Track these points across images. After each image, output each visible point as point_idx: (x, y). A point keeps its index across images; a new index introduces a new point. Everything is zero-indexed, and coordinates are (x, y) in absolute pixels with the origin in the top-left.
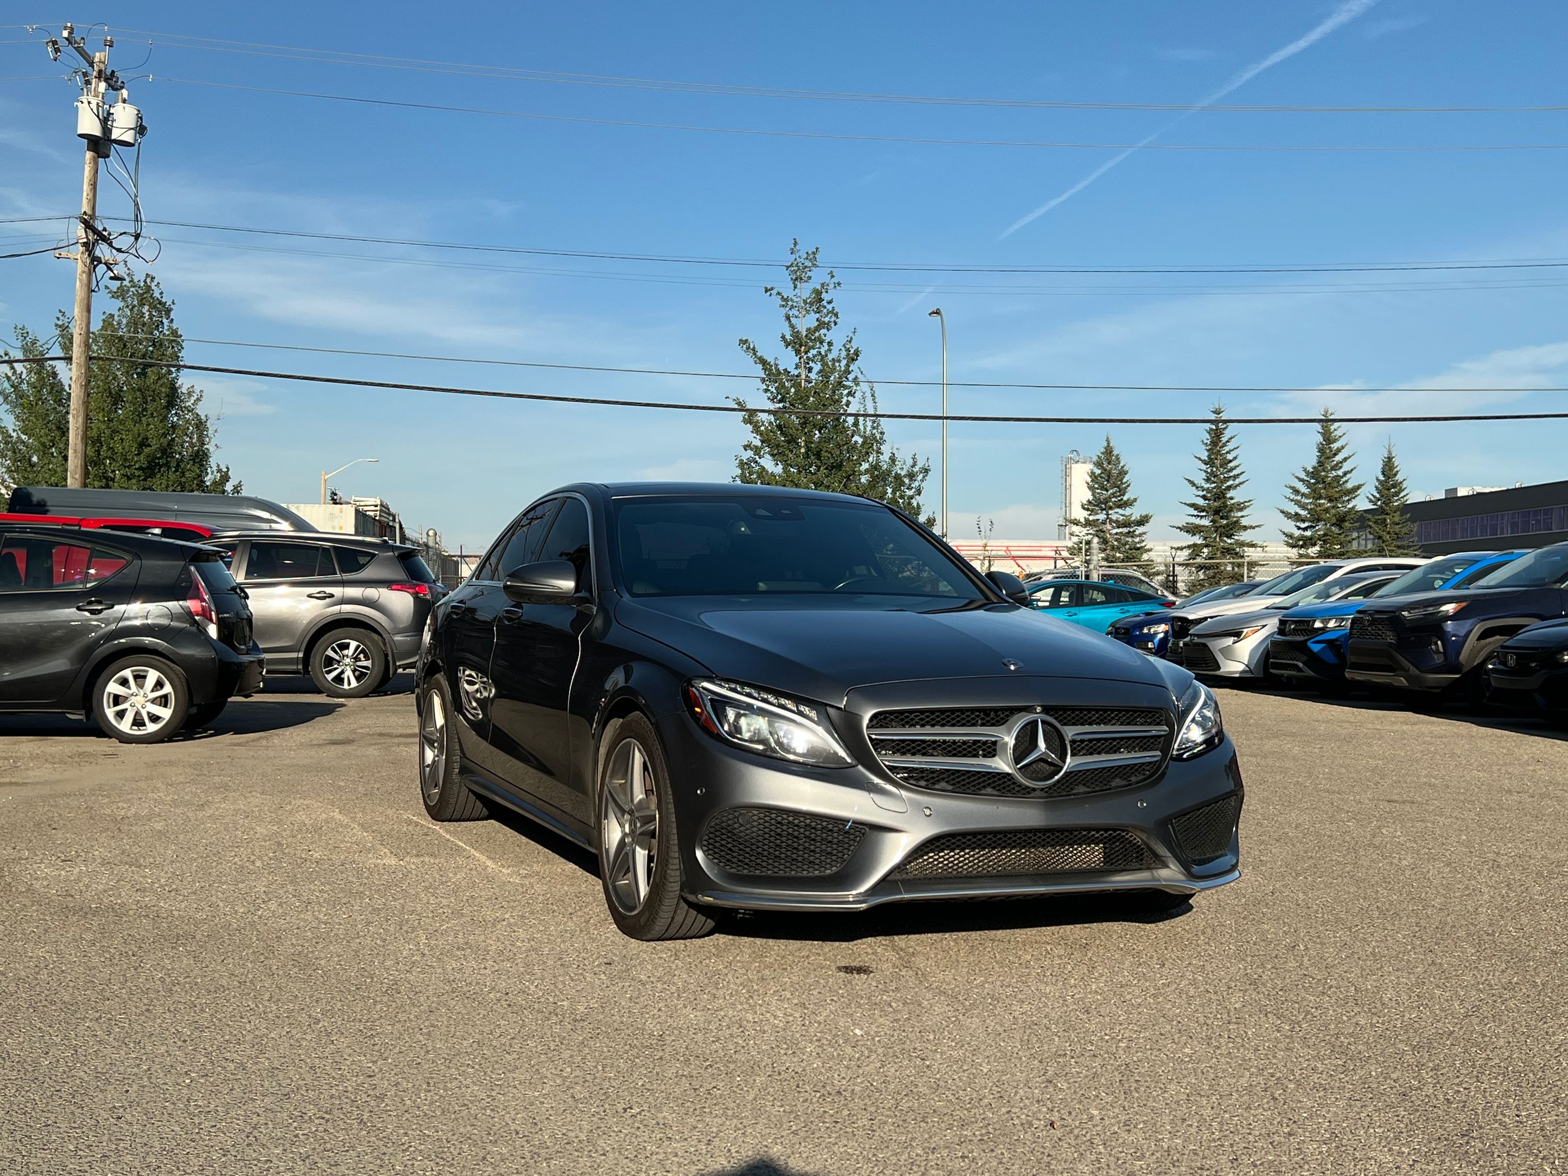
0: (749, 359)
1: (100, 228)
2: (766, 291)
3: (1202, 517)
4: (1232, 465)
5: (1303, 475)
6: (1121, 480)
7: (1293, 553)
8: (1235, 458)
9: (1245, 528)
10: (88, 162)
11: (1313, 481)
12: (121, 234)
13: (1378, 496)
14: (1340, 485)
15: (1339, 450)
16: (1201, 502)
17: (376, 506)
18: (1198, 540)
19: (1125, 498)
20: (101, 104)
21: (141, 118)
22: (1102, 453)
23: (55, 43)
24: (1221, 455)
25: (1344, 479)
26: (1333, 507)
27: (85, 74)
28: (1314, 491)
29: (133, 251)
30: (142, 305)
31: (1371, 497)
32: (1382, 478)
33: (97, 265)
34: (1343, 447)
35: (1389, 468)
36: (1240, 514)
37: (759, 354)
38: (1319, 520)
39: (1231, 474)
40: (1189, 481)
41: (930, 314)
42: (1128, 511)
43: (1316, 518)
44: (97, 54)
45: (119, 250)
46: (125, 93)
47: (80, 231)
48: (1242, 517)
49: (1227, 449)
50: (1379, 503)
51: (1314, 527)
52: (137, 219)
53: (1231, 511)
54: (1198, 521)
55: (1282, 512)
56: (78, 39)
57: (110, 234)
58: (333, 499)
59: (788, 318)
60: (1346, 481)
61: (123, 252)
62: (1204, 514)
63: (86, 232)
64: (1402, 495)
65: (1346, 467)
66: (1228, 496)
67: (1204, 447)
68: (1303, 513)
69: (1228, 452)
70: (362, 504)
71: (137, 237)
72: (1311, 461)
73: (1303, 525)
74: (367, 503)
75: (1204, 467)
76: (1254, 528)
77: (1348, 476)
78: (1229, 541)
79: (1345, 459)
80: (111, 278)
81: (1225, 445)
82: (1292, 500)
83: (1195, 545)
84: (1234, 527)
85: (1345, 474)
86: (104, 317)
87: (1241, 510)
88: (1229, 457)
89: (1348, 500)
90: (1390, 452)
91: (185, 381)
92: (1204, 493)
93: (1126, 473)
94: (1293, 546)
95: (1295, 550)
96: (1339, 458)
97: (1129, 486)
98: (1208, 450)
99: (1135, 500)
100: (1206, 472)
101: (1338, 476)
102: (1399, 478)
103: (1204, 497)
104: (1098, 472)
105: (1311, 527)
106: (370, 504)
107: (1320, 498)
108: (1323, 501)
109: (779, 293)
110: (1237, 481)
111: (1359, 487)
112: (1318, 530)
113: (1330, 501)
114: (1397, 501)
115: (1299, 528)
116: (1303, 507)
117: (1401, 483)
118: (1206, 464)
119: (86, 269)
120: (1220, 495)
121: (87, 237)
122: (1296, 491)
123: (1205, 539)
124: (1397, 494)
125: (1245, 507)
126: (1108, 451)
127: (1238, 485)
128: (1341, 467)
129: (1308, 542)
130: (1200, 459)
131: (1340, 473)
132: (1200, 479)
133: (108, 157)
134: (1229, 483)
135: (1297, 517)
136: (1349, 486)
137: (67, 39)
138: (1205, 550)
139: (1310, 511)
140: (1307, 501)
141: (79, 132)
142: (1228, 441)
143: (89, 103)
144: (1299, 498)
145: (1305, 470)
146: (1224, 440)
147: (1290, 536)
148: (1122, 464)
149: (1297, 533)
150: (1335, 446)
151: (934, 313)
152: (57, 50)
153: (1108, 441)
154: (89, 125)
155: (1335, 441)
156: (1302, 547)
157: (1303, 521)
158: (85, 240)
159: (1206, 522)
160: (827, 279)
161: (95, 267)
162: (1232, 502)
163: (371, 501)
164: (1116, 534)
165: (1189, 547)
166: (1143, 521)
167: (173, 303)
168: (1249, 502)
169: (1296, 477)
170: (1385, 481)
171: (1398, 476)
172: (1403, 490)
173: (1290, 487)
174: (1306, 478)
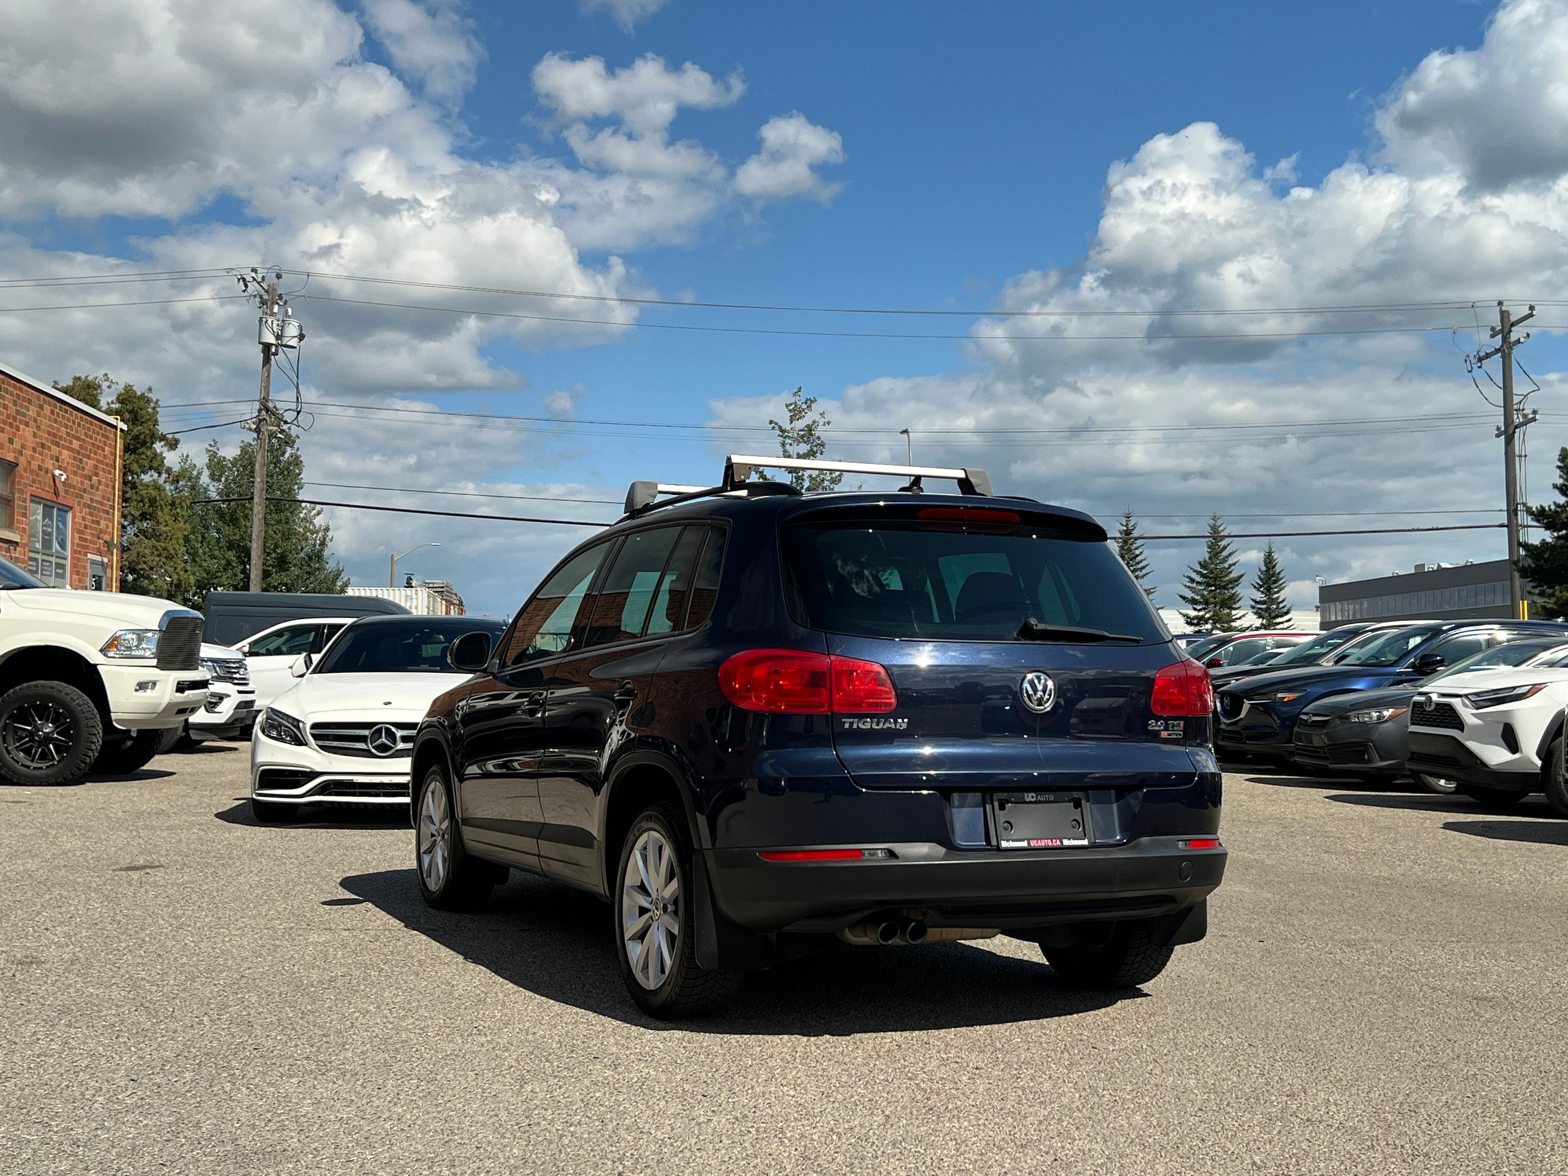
4: (1139, 559)
5: (1198, 568)
7: (1191, 629)
8: (1141, 553)
11: (1205, 572)
12: (286, 410)
13: (1261, 583)
14: (1226, 576)
15: (1225, 548)
20: (276, 321)
21: (301, 328)
23: (244, 280)
25: (1230, 570)
26: (1219, 593)
27: (261, 297)
28: (1206, 579)
29: (295, 422)
31: (1256, 585)
32: (1264, 568)
34: (1228, 545)
35: (1269, 561)
38: (1209, 603)
39: (1139, 566)
43: (1207, 602)
45: (284, 422)
46: (291, 312)
49: (1135, 546)
50: (1262, 589)
51: (1207, 609)
55: (1180, 597)
56: (260, 277)
57: (278, 409)
59: (783, 445)
61: (287, 423)
63: (262, 409)
64: (1281, 582)
65: (1231, 561)
68: (1196, 597)
70: (431, 586)
72: (1204, 557)
73: (1199, 607)
74: (435, 586)
77: (1232, 568)
79: (1230, 555)
82: (1189, 587)
85: (1230, 566)
88: (1137, 552)
89: (1232, 588)
90: (1270, 553)
94: (1191, 624)
95: (1192, 627)
96: (1225, 553)
101: (1226, 568)
102: (1277, 569)
105: (1204, 609)
107: (1211, 586)
108: (1213, 588)
109: (779, 427)
110: (1144, 572)
111: (1243, 576)
112: (1209, 611)
113: (1219, 588)
114: (1276, 588)
115: (1195, 609)
116: (1197, 592)
117: (1279, 573)
122: (1192, 580)
124: (1275, 582)
125: (1151, 593)
127: (1145, 575)
128: (1227, 561)
129: (1202, 621)
131: (1226, 565)
133: (276, 355)
135: (1193, 602)
136: (1234, 575)
137: (252, 277)
139: (1203, 596)
140: (1200, 588)
141: (261, 341)
143: (268, 321)
144: (1194, 585)
147: (1188, 616)
149: (1193, 613)
150: (1223, 543)
151: (904, 432)
154: (267, 335)
155: (1222, 539)
156: (1196, 625)
157: (1197, 604)
160: (818, 417)
168: (1154, 588)
169: (1191, 568)
170: (1266, 571)
171: (1276, 567)
172: (1281, 579)
173: (1188, 577)
174: (1199, 570)
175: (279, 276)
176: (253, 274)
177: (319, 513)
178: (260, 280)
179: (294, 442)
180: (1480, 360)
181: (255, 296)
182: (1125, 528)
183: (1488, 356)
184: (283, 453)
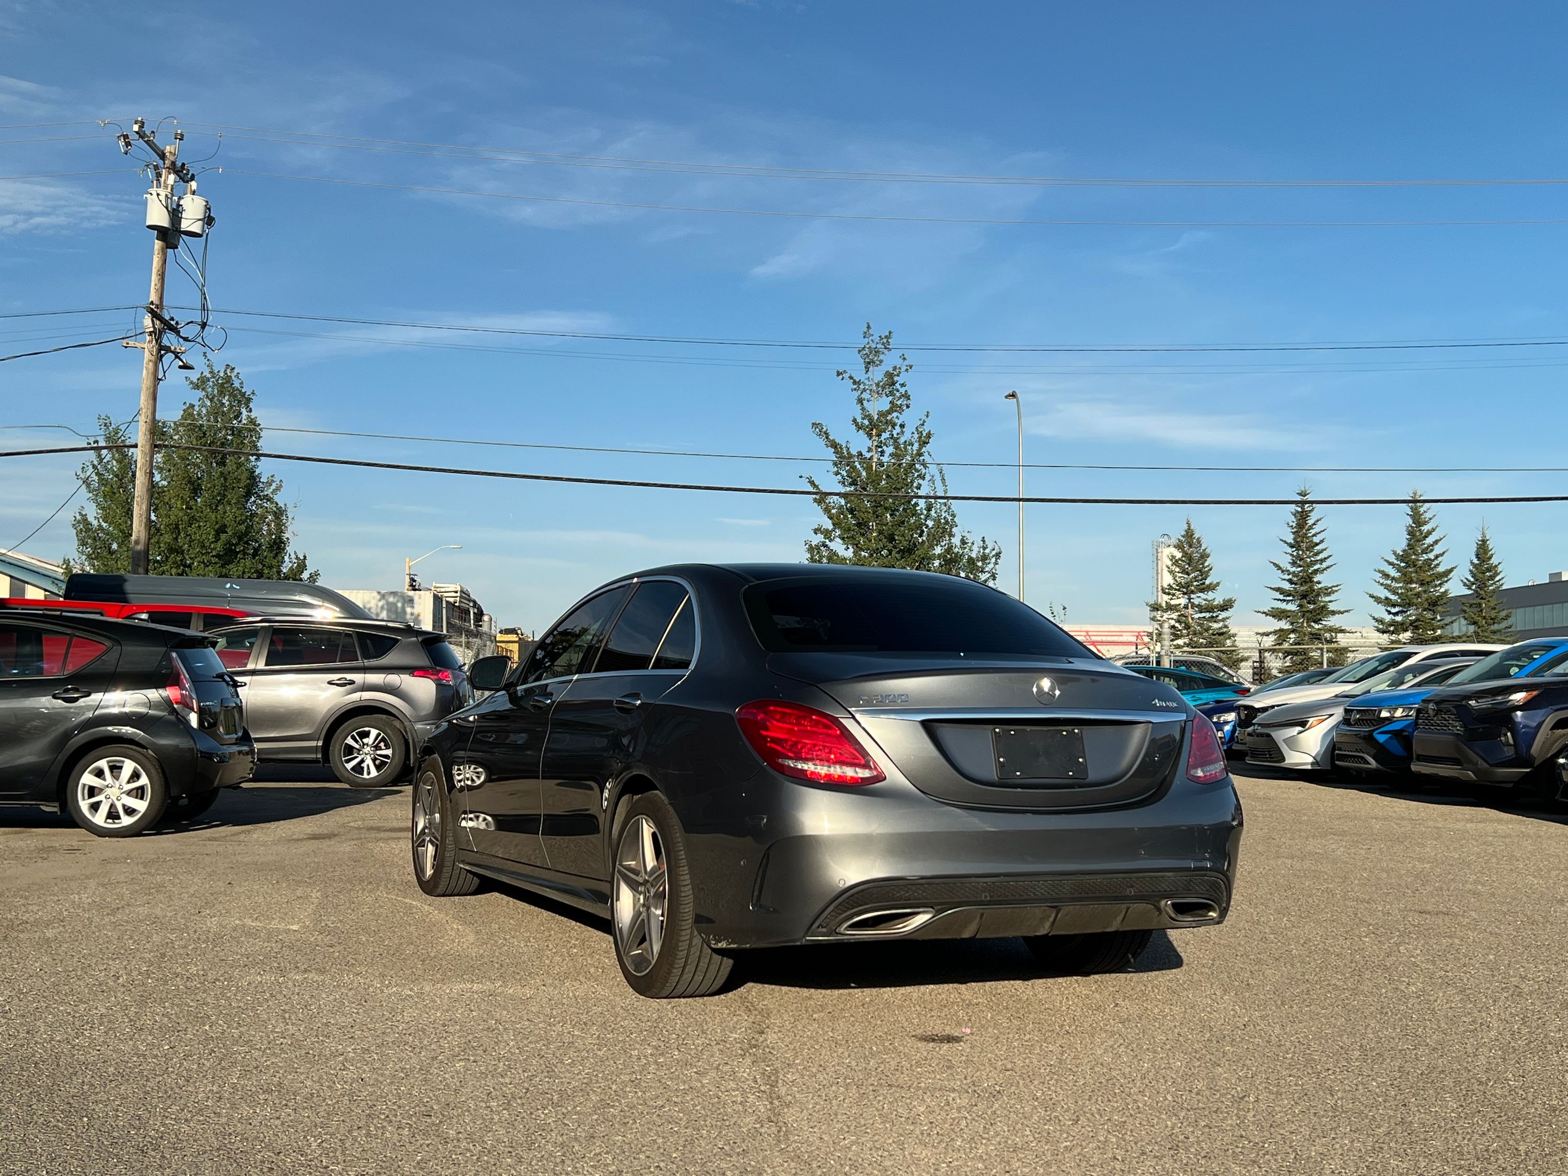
0: (822, 442)
1: (167, 318)
2: (838, 375)
3: (1288, 601)
4: (1318, 548)
5: (1392, 559)
6: (1203, 564)
7: (1384, 639)
8: (1322, 541)
9: (1333, 613)
10: (156, 252)
11: (1403, 564)
12: (188, 323)
13: (1472, 580)
14: (1432, 569)
15: (1429, 533)
16: (1287, 586)
17: (456, 592)
18: (1284, 625)
19: (1207, 582)
20: (169, 196)
21: (209, 209)
22: (1183, 536)
23: (126, 137)
24: (1307, 538)
25: (1436, 562)
26: (1425, 592)
27: (156, 167)
28: (1405, 574)
29: (199, 340)
30: (222, 393)
31: (1465, 581)
32: (1476, 561)
33: (165, 354)
34: (1433, 530)
35: (1483, 551)
36: (1327, 599)
37: (831, 438)
38: (1410, 605)
39: (1318, 558)
40: (1275, 564)
41: (1006, 397)
42: (1210, 595)
43: (1406, 603)
44: (168, 148)
45: (186, 339)
46: (194, 185)
47: (147, 321)
48: (1330, 602)
49: (1313, 532)
50: (1474, 587)
51: (1406, 612)
52: (204, 308)
53: (1318, 595)
54: (1283, 606)
55: (1372, 596)
56: (148, 133)
57: (177, 323)
58: (412, 585)
59: (860, 401)
60: (1438, 565)
61: (189, 341)
62: (1291, 598)
63: (153, 321)
64: (1497, 578)
65: (1438, 550)
66: (1315, 580)
67: (1290, 530)
68: (1393, 597)
69: (1314, 535)
71: (204, 325)
72: (1401, 544)
73: (1394, 610)
74: (448, 590)
75: (1289, 550)
76: (1342, 613)
77: (1440, 559)
78: (1317, 626)
79: (1436, 542)
80: (180, 367)
81: (1311, 528)
82: (1382, 584)
83: (1281, 630)
84: (1322, 612)
85: (1437, 557)
87: (1329, 594)
88: (1316, 540)
89: (1440, 585)
90: (1484, 535)
91: (264, 469)
92: (1290, 577)
93: (1208, 556)
94: (1384, 632)
95: (1386, 636)
96: (1429, 540)
97: (1211, 569)
98: (1294, 533)
99: (1218, 584)
100: (1291, 555)
101: (1430, 559)
102: (1494, 561)
103: (1290, 581)
104: (1178, 555)
105: (1402, 612)
106: (450, 590)
107: (1411, 582)
108: (1414, 586)
109: (850, 377)
110: (1325, 565)
111: (1451, 571)
112: (1410, 615)
113: (1422, 584)
114: (1492, 585)
115: (1390, 613)
116: (1394, 592)
117: (1496, 566)
118: (1292, 546)
119: (153, 358)
120: (1307, 579)
121: (154, 326)
122: (1386, 576)
123: (1292, 624)
124: (1492, 578)
125: (1333, 592)
126: (1189, 534)
127: (1325, 569)
128: (1432, 550)
129: (1400, 627)
130: (1285, 542)
131: (1431, 556)
132: (1285, 562)
133: (177, 247)
134: (1316, 567)
135: (1387, 602)
136: (1441, 569)
137: (137, 133)
138: (1292, 636)
139: (1400, 595)
140: (1397, 585)
141: (148, 223)
142: (1314, 524)
143: (158, 195)
144: (1389, 582)
145: (1395, 553)
146: (1310, 522)
147: (1381, 621)
148: (1203, 548)
149: (1388, 618)
150: (1425, 528)
151: (1010, 396)
152: (128, 144)
153: (1188, 524)
154: (158, 216)
155: (1425, 523)
156: (1393, 633)
157: (1394, 606)
158: (152, 329)
159: (1292, 607)
160: (899, 362)
161: (162, 356)
162: (1320, 586)
163: (452, 587)
164: (1199, 618)
165: (1275, 632)
166: (1226, 606)
167: (253, 393)
168: (1337, 586)
169: (1386, 561)
170: (1480, 565)
171: (1493, 559)
172: (1499, 574)
173: (1380, 572)
174: (1396, 562)
176: (136, 128)
178: (146, 135)
179: (249, 400)
184: (238, 416)
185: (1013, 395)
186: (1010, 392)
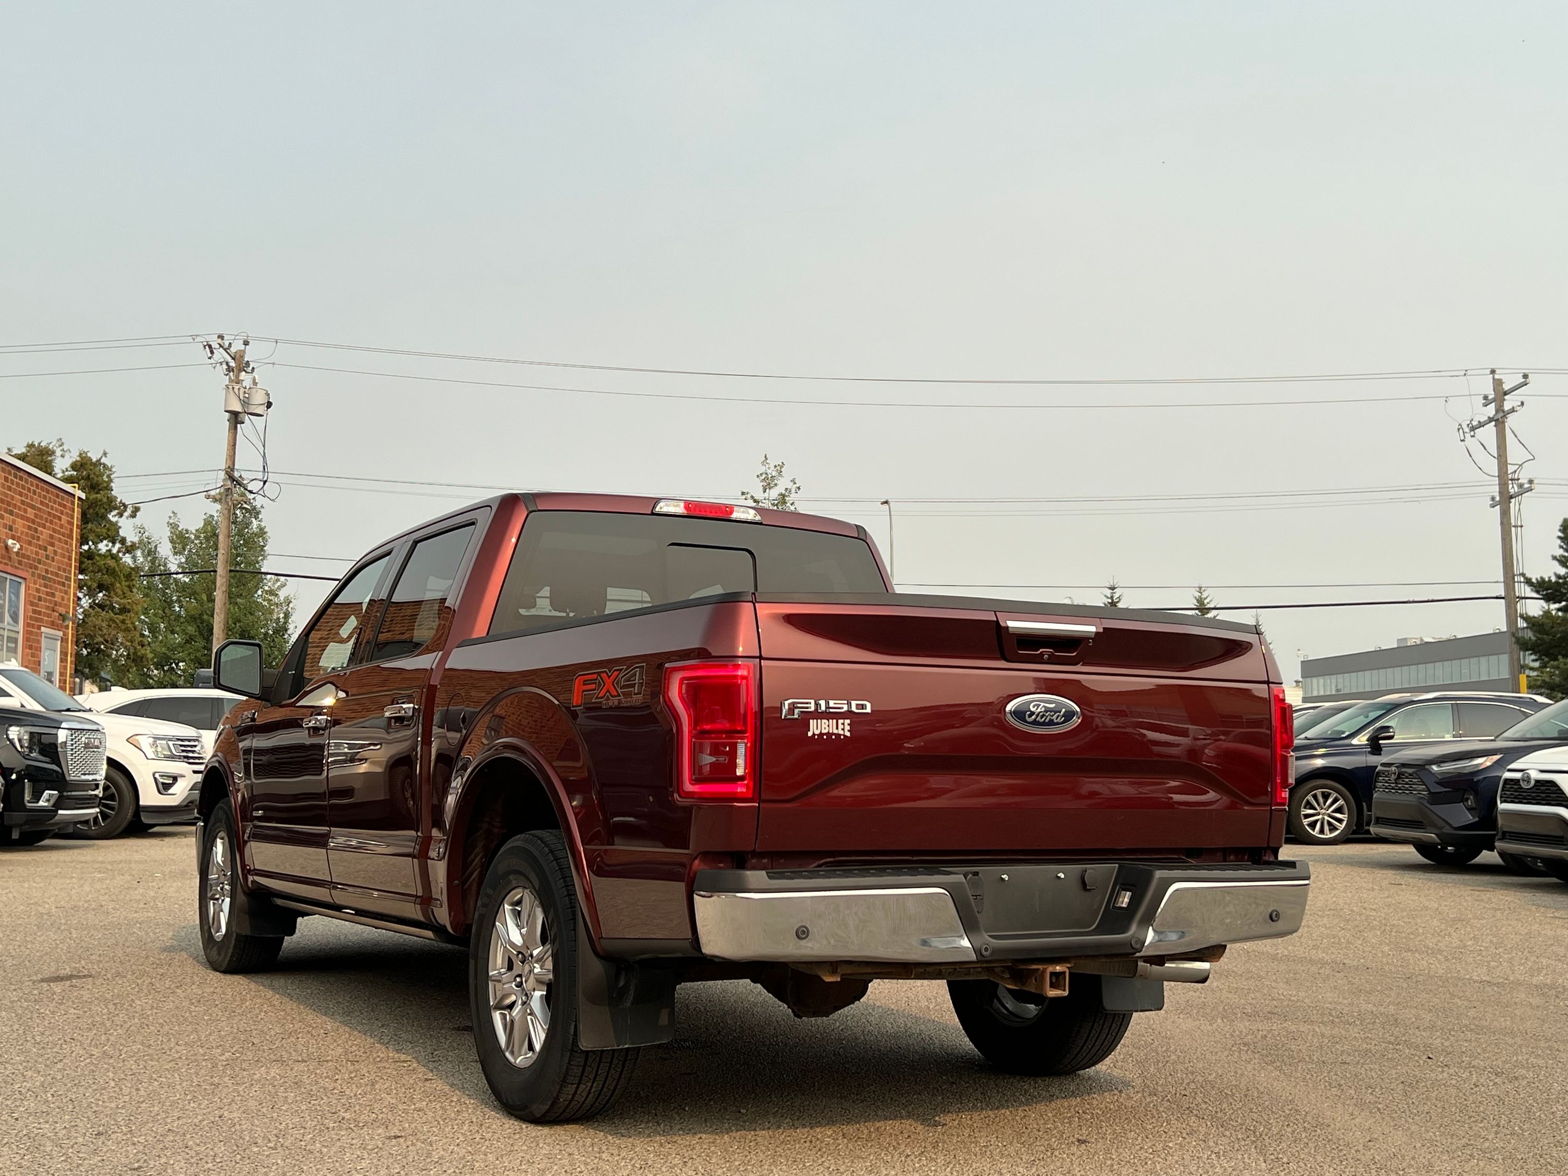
1: (237, 476)
2: (743, 493)
10: (230, 429)
12: (252, 480)
20: (243, 389)
21: (268, 395)
23: (210, 347)
27: (227, 364)
29: (261, 492)
41: (881, 504)
44: (240, 352)
45: (250, 492)
52: (265, 469)
57: (243, 479)
61: (253, 493)
63: (228, 480)
71: (265, 482)
86: (205, 517)
109: (752, 497)
121: (229, 484)
133: (243, 423)
137: (221, 345)
141: (226, 409)
143: (233, 388)
151: (883, 503)
152: (212, 352)
154: (233, 403)
160: (790, 485)
175: (246, 343)
176: (220, 341)
177: (284, 585)
178: (227, 345)
179: (258, 513)
180: (1473, 429)
181: (221, 363)
182: (1110, 601)
183: (1481, 425)
184: (248, 525)
185: (886, 502)
186: (885, 500)
